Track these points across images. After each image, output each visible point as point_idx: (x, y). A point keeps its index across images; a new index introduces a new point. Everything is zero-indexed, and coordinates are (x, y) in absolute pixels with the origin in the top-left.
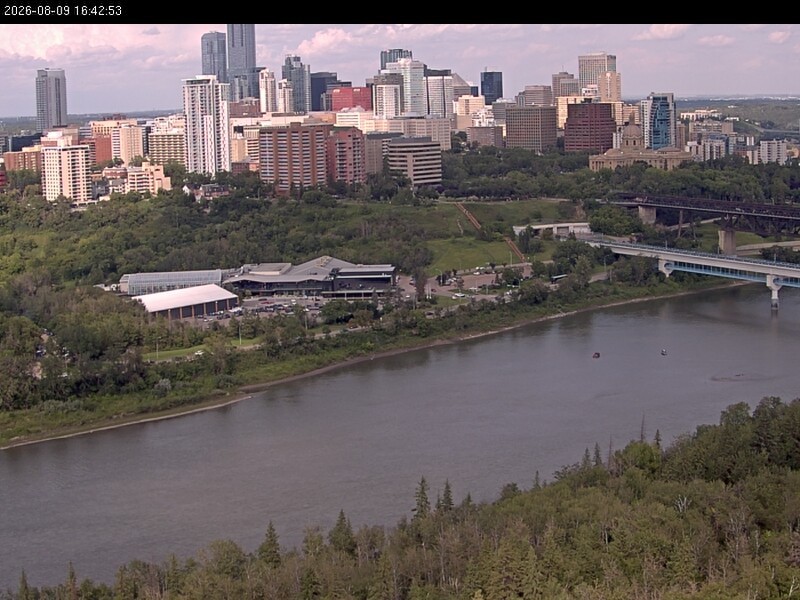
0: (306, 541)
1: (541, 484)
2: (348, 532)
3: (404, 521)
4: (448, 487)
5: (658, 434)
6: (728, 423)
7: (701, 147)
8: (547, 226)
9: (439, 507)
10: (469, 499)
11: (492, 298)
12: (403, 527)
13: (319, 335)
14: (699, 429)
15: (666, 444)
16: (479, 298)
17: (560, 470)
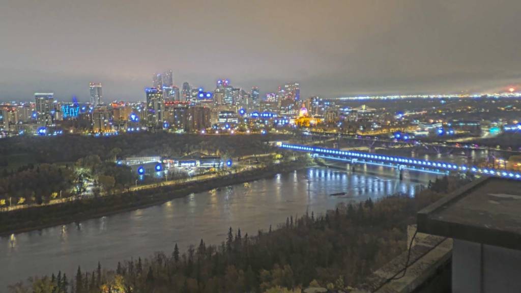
0: (189, 251)
1: (272, 230)
2: (205, 248)
3: (223, 243)
4: (239, 231)
5: (313, 212)
6: (337, 209)
7: (327, 115)
8: (273, 142)
9: (236, 237)
10: (247, 235)
11: (255, 167)
12: (223, 245)
13: (195, 179)
14: (328, 211)
15: (315, 216)
16: (250, 167)
17: (279, 225)
